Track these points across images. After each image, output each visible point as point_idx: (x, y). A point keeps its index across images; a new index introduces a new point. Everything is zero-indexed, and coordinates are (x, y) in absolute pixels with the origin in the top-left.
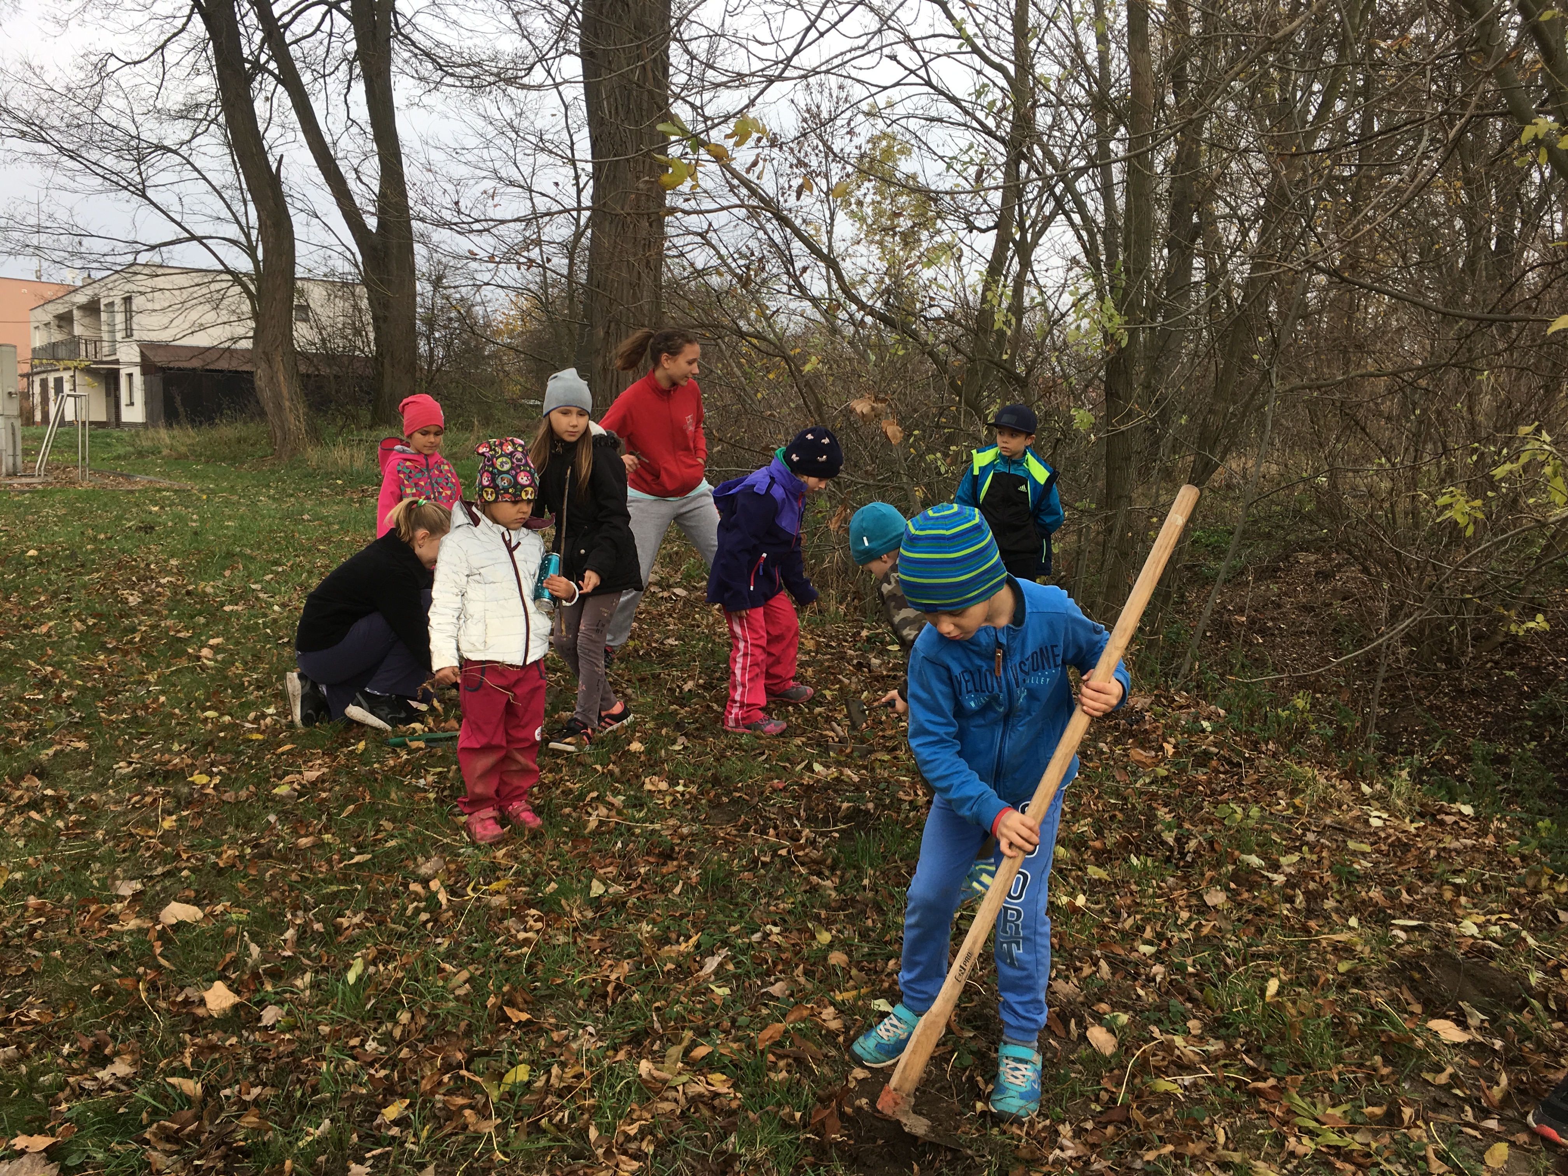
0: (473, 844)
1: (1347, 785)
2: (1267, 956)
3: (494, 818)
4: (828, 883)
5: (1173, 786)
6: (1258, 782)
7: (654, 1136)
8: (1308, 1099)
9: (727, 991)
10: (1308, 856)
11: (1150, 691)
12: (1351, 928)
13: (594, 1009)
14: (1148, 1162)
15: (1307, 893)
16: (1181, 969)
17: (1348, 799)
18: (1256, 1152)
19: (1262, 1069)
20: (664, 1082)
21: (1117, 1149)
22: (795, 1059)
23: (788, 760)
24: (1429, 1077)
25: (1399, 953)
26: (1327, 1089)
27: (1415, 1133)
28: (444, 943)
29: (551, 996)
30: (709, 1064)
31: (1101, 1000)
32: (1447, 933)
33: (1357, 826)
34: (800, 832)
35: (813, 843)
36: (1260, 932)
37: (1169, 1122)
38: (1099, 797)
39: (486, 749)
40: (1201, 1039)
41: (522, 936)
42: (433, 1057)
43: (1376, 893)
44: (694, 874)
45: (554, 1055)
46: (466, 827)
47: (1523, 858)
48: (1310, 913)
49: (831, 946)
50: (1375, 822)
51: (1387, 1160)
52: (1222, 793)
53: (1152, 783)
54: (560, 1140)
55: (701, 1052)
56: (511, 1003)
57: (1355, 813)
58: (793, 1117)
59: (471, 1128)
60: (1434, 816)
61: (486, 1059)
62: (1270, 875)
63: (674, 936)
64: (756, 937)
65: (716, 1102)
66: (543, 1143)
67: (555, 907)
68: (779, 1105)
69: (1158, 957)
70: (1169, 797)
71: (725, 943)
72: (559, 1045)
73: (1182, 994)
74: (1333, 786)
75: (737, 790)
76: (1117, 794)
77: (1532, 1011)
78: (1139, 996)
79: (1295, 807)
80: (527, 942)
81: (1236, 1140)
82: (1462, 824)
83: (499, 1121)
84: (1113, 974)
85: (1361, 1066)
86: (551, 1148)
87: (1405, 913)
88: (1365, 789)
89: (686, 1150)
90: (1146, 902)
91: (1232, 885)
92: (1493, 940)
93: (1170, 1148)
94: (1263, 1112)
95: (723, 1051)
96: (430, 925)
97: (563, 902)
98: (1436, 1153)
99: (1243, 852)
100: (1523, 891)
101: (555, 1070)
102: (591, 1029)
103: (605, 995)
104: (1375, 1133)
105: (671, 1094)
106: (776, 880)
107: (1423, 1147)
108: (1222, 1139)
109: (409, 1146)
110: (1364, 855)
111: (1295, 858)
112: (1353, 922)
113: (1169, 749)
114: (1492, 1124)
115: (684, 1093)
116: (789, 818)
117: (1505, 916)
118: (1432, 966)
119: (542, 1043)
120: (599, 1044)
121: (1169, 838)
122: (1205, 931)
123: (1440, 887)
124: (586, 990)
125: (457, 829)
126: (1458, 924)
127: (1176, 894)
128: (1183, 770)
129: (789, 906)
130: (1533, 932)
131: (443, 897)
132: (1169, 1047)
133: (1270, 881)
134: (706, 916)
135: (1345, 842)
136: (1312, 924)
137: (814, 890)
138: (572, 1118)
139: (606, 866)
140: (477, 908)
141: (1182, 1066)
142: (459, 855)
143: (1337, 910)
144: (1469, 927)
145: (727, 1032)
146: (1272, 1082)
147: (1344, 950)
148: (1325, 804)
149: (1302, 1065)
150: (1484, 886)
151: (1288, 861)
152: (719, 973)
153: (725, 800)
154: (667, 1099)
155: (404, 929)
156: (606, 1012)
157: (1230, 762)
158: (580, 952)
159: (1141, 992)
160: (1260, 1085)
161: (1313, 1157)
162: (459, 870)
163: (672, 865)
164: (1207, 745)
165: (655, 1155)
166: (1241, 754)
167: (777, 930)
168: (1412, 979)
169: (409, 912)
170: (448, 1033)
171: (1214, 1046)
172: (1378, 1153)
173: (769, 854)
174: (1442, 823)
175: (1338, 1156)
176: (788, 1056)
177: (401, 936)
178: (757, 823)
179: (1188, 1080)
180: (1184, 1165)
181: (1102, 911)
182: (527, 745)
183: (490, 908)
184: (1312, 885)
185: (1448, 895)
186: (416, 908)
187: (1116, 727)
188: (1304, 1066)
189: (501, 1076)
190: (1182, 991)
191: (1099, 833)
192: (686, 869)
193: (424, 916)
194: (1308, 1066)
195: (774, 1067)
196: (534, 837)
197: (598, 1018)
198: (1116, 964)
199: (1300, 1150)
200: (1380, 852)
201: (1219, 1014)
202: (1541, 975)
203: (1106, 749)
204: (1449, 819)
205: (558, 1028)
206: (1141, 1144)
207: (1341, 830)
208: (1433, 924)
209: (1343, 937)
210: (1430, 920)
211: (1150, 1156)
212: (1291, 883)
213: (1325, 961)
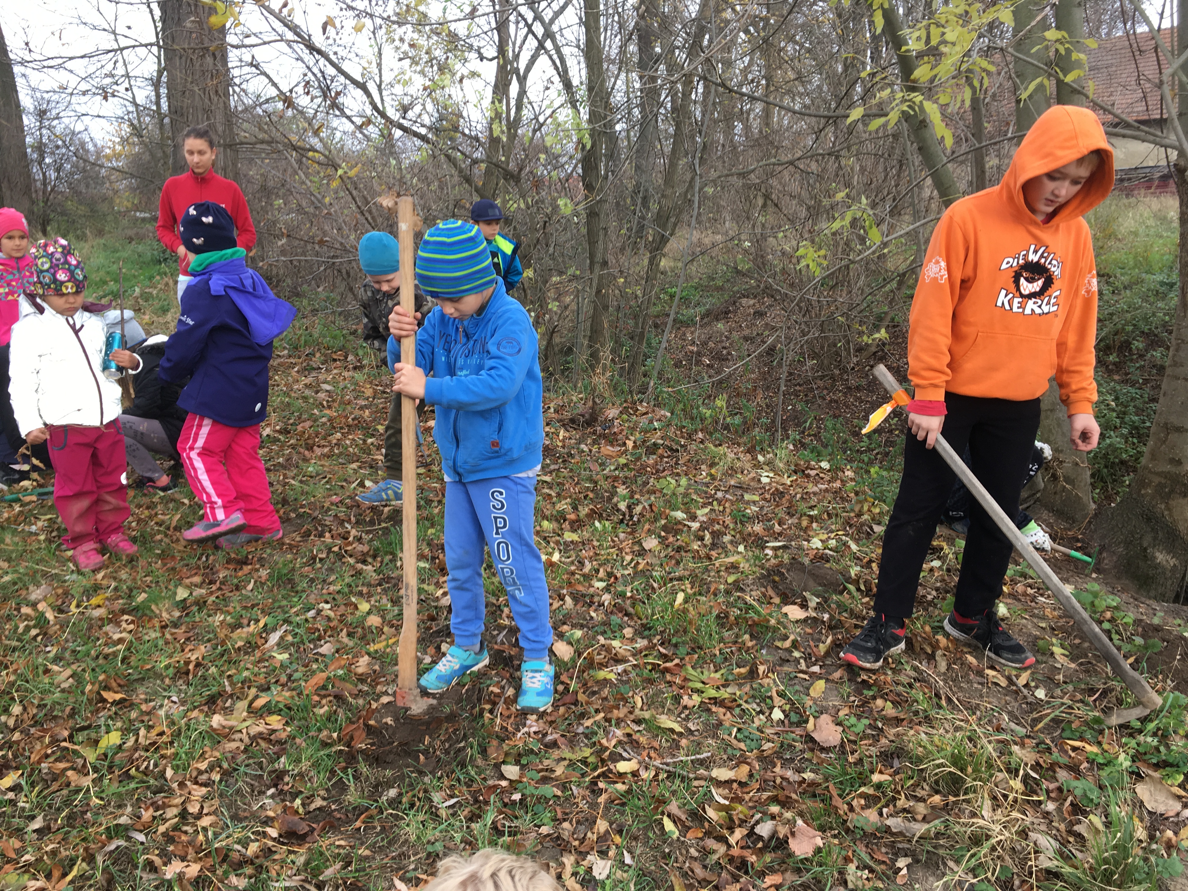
0: (79, 572)
1: (749, 456)
2: (680, 579)
3: (95, 549)
4: (370, 567)
5: (630, 470)
6: (689, 461)
7: (220, 767)
8: (699, 670)
9: (286, 656)
10: (716, 508)
11: (621, 404)
12: (739, 553)
13: (178, 683)
14: (587, 727)
15: (713, 533)
16: (622, 595)
17: (748, 466)
18: (660, 710)
19: (670, 654)
20: (231, 728)
21: (567, 722)
22: (335, 697)
23: (345, 480)
24: (779, 644)
25: (767, 565)
26: (712, 661)
27: (766, 681)
28: (53, 651)
29: (143, 679)
30: (269, 709)
31: (564, 623)
32: (800, 548)
33: (752, 484)
34: (349, 532)
35: (359, 540)
36: (678, 563)
37: (605, 699)
38: (577, 483)
39: (78, 495)
40: (632, 640)
41: (116, 637)
42: (42, 737)
43: (758, 528)
44: (264, 573)
45: (143, 721)
46: (72, 559)
47: (857, 494)
48: (714, 546)
49: (369, 613)
50: (765, 480)
51: (746, 702)
52: (664, 470)
53: (616, 469)
54: (144, 782)
55: (260, 702)
56: (107, 688)
57: (752, 475)
58: (331, 737)
59: (73, 784)
60: (803, 471)
61: (86, 732)
62: (689, 524)
63: (245, 621)
64: (312, 613)
65: (272, 737)
66: (133, 785)
67: (148, 612)
68: (320, 730)
69: (607, 589)
70: (626, 478)
71: (286, 621)
72: (148, 713)
73: (621, 612)
74: (738, 459)
75: (303, 506)
76: (591, 480)
77: (849, 593)
78: (592, 618)
79: (711, 475)
80: (121, 641)
81: (650, 703)
82: (821, 475)
83: (95, 775)
84: (575, 605)
85: (735, 642)
86: (137, 788)
87: (776, 539)
88: (760, 458)
89: (246, 774)
90: (603, 552)
91: (663, 534)
92: (830, 549)
93: (602, 715)
94: (669, 682)
95: (280, 699)
96: (39, 638)
97: (153, 607)
98: (777, 692)
99: (673, 510)
100: (852, 515)
101: (142, 732)
102: (175, 699)
103: (187, 673)
104: (740, 686)
105: (237, 736)
106: (331, 570)
107: (770, 690)
108: (639, 704)
109: (21, 804)
110: (754, 502)
111: (706, 510)
112: (741, 548)
113: (630, 444)
114: (816, 669)
115: (248, 734)
116: (342, 523)
117: (840, 533)
118: (788, 570)
119: (134, 715)
120: (182, 708)
121: (623, 506)
122: (641, 567)
123: (799, 519)
124: (171, 671)
125: (63, 562)
126: (809, 541)
127: (624, 544)
128: (639, 459)
129: (338, 588)
130: (857, 541)
131: (50, 615)
132: (608, 649)
133: (689, 527)
134: (272, 603)
135: (742, 496)
136: (714, 553)
137: (359, 573)
138: (156, 765)
139: (191, 576)
140: (81, 620)
141: (618, 660)
142: (65, 581)
143: (731, 542)
144: (816, 543)
145: (283, 685)
146: (677, 661)
147: (733, 567)
148: (732, 471)
149: (697, 647)
150: (828, 514)
151: (702, 513)
152: (281, 645)
153: (293, 515)
154: (234, 740)
155: (17, 644)
156: (188, 684)
157: (671, 449)
158: (167, 643)
159: (593, 614)
160: (668, 665)
161: (699, 707)
162: (66, 593)
163: (247, 569)
164: (656, 438)
165: (221, 781)
166: (678, 443)
167: (328, 606)
168: (774, 581)
169: (20, 630)
170: (55, 718)
171: (641, 643)
172: (740, 698)
173: (325, 552)
174: (808, 476)
175: (715, 704)
176: (330, 695)
177: (14, 650)
178: (317, 529)
179: (620, 668)
180: (611, 726)
181: (572, 563)
182: (116, 488)
183: (91, 619)
184: (717, 527)
185: (805, 523)
186: (27, 626)
187: (594, 433)
188: (699, 648)
189: (96, 742)
190: (620, 609)
191: (575, 508)
192: (257, 570)
193: (34, 632)
194: (700, 648)
195: (318, 704)
196: (131, 561)
197: (180, 690)
198: (577, 598)
199: (690, 704)
200: (765, 499)
201: (644, 621)
202: (859, 568)
203: (586, 449)
204: (813, 473)
205: (146, 701)
206: (583, 716)
207: (740, 488)
208: (793, 543)
209: (731, 559)
210: (791, 540)
211: (588, 723)
212: (702, 528)
213: (719, 577)
